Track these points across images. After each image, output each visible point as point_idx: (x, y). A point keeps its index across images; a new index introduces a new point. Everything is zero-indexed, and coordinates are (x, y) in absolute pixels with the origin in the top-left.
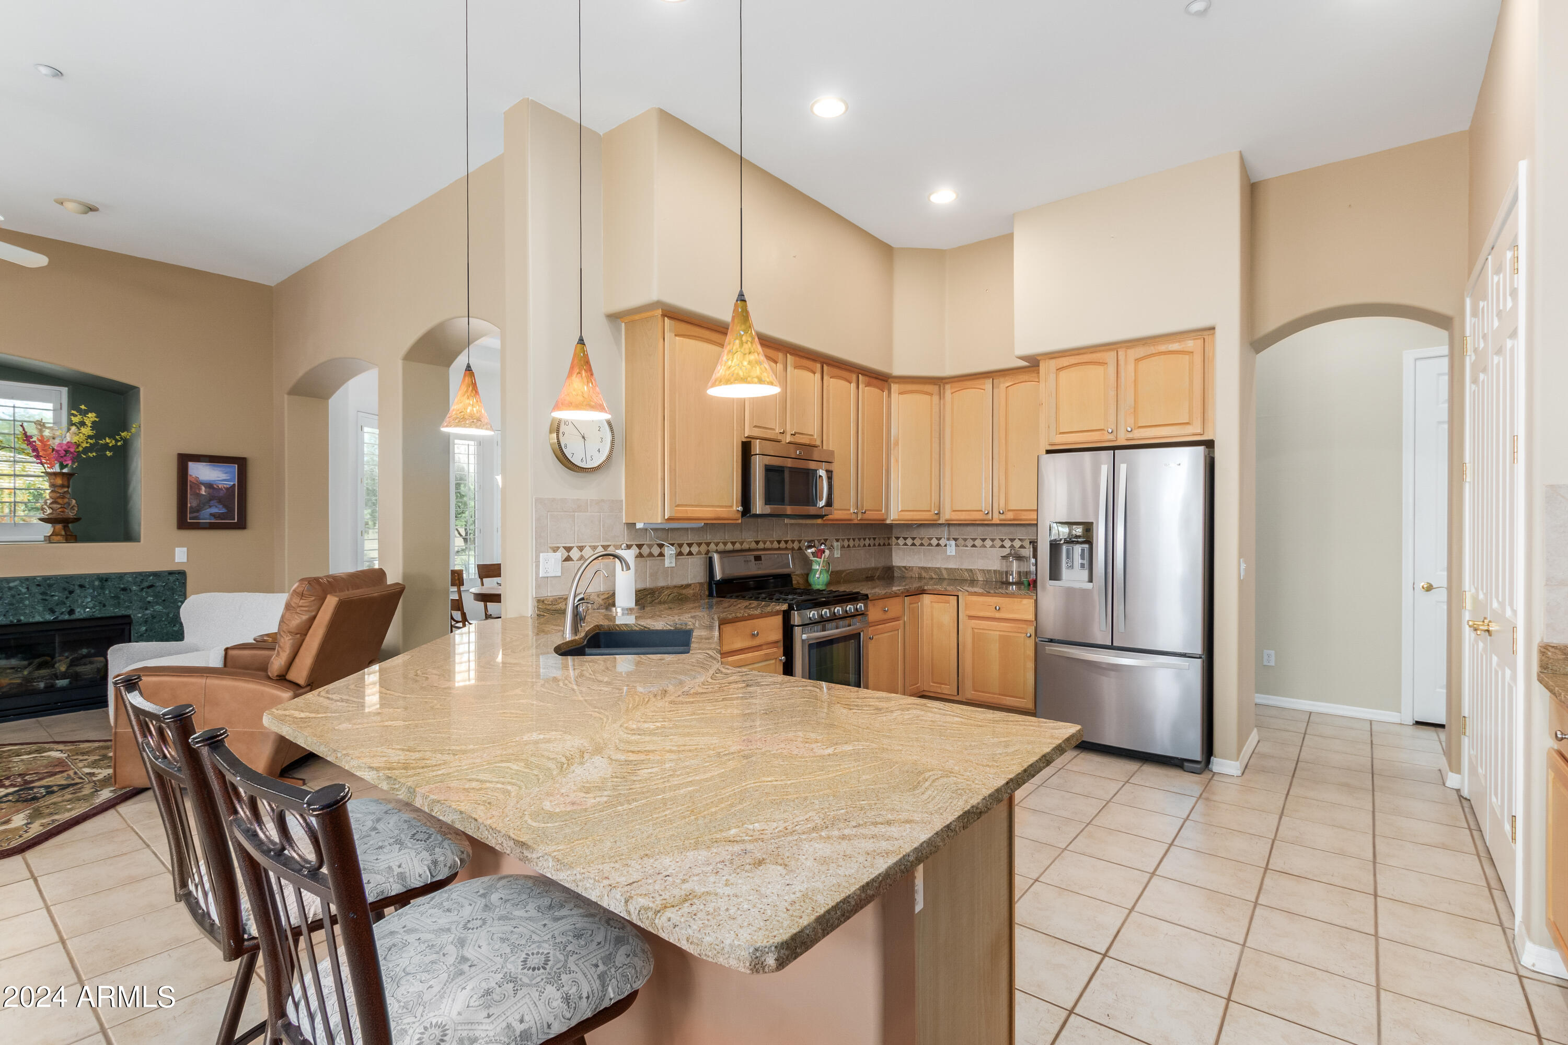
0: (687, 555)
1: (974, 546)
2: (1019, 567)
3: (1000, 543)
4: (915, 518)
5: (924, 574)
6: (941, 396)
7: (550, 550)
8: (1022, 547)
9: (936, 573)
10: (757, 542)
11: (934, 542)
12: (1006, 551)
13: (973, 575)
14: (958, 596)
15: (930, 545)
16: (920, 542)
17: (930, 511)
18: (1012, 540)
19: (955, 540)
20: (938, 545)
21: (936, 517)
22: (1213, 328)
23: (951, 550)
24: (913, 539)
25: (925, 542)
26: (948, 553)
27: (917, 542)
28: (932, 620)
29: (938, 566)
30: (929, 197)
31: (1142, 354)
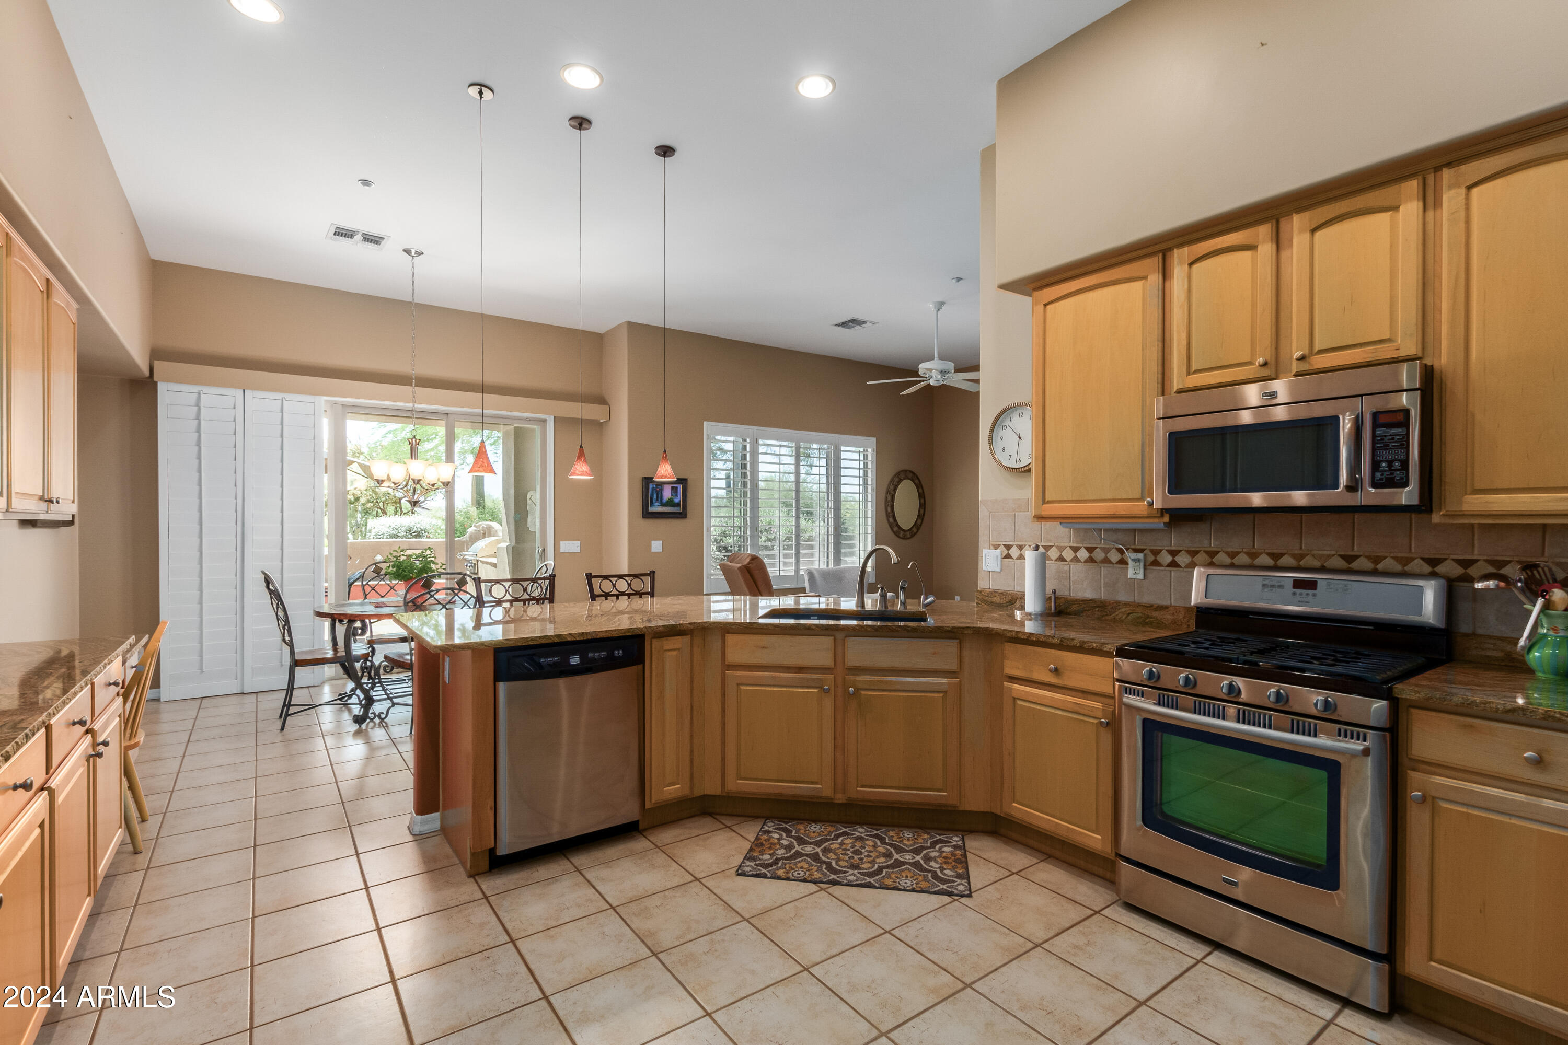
7: (992, 547)
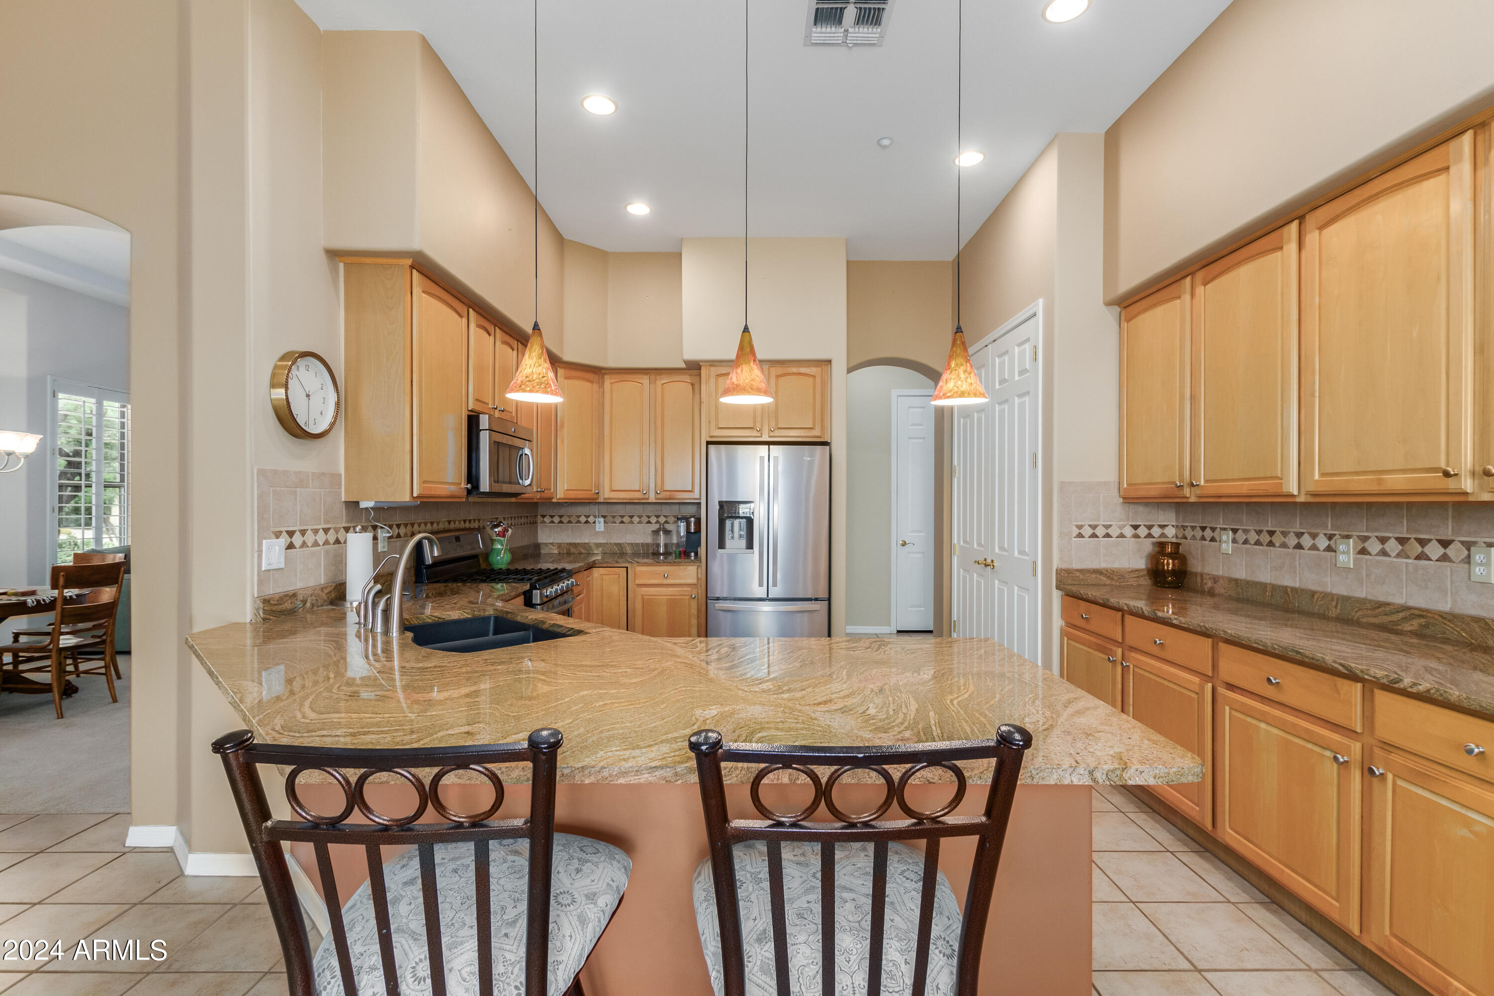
0: (396, 538)
1: (622, 522)
2: (665, 540)
3: (647, 520)
4: (579, 497)
5: (573, 550)
6: (601, 385)
7: (273, 536)
8: (666, 522)
9: (585, 548)
10: (449, 522)
11: (583, 519)
12: (655, 527)
13: (622, 548)
14: (627, 568)
15: (578, 522)
16: (568, 519)
17: (591, 490)
18: (658, 517)
19: (604, 517)
20: (587, 522)
21: (596, 496)
22: (830, 361)
23: (600, 526)
24: (561, 517)
25: (573, 519)
26: (597, 530)
27: (565, 519)
28: (602, 590)
29: (587, 541)
30: (625, 208)
31: (781, 373)
